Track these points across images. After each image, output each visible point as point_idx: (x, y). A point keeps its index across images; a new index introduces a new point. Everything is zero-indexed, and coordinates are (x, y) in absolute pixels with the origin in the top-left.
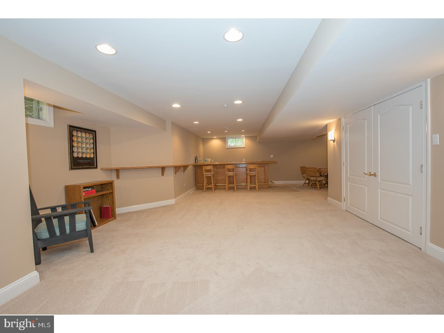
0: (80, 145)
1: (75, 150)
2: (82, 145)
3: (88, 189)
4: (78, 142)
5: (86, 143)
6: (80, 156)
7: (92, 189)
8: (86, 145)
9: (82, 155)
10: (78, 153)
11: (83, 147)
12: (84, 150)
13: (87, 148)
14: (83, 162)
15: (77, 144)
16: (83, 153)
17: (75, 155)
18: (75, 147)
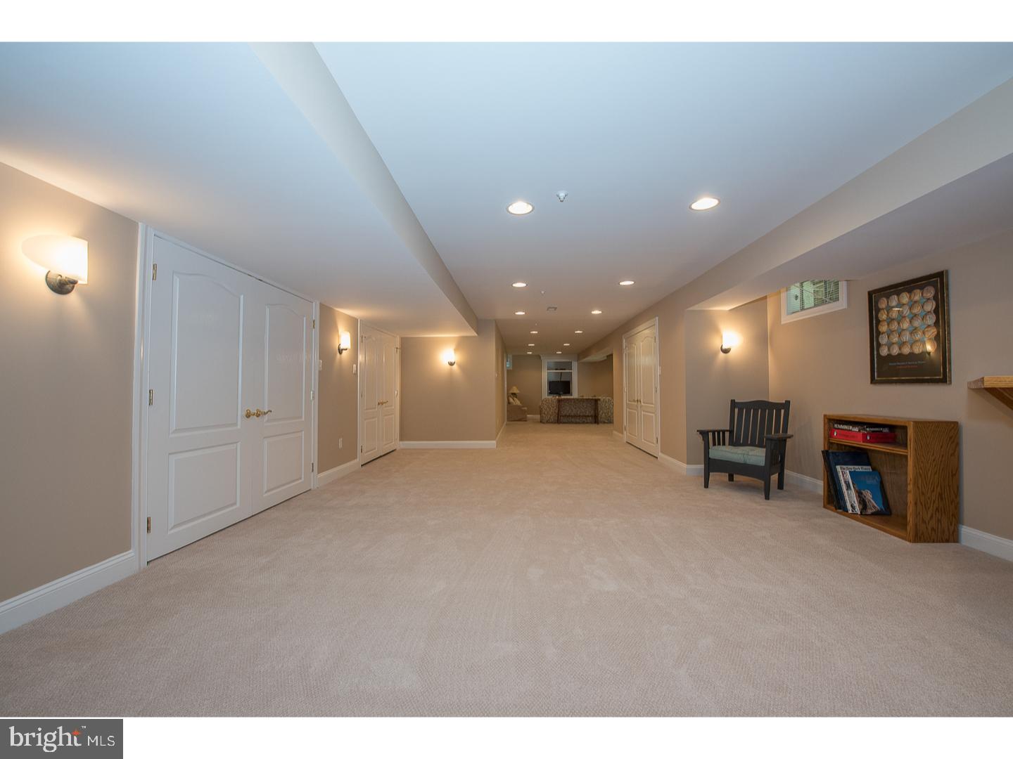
0: (895, 326)
1: (884, 340)
2: (901, 324)
3: (851, 427)
4: (890, 321)
5: (911, 316)
6: (895, 351)
7: (859, 431)
8: (911, 322)
9: (900, 349)
10: (890, 345)
11: (903, 330)
12: (906, 337)
13: (916, 328)
14: (903, 365)
15: (886, 326)
16: (901, 345)
17: (884, 352)
18: (883, 333)
